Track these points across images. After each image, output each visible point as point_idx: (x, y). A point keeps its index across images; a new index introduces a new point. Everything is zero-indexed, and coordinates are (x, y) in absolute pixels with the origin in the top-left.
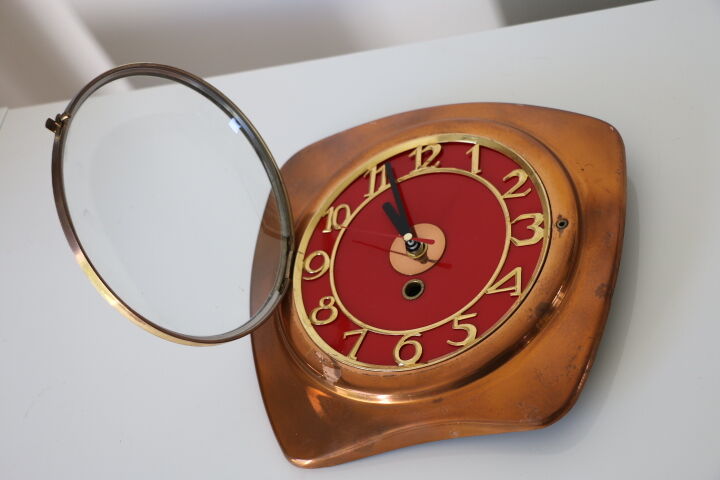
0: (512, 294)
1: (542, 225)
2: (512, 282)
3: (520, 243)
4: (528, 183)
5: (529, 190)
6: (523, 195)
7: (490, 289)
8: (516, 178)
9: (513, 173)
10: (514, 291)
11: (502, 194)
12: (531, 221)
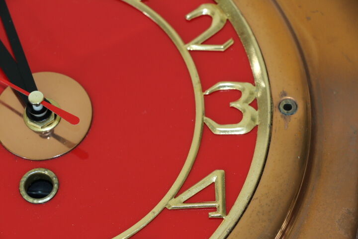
0: (212, 215)
1: (254, 104)
2: (208, 193)
3: (221, 130)
4: (228, 30)
5: (230, 42)
6: (221, 48)
7: (170, 201)
8: (208, 19)
9: (205, 10)
10: (214, 209)
11: (186, 41)
12: (236, 95)
